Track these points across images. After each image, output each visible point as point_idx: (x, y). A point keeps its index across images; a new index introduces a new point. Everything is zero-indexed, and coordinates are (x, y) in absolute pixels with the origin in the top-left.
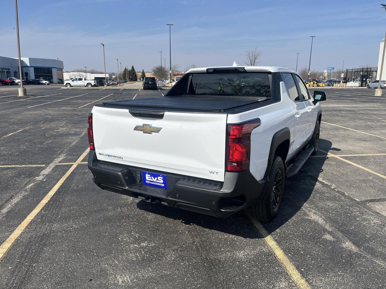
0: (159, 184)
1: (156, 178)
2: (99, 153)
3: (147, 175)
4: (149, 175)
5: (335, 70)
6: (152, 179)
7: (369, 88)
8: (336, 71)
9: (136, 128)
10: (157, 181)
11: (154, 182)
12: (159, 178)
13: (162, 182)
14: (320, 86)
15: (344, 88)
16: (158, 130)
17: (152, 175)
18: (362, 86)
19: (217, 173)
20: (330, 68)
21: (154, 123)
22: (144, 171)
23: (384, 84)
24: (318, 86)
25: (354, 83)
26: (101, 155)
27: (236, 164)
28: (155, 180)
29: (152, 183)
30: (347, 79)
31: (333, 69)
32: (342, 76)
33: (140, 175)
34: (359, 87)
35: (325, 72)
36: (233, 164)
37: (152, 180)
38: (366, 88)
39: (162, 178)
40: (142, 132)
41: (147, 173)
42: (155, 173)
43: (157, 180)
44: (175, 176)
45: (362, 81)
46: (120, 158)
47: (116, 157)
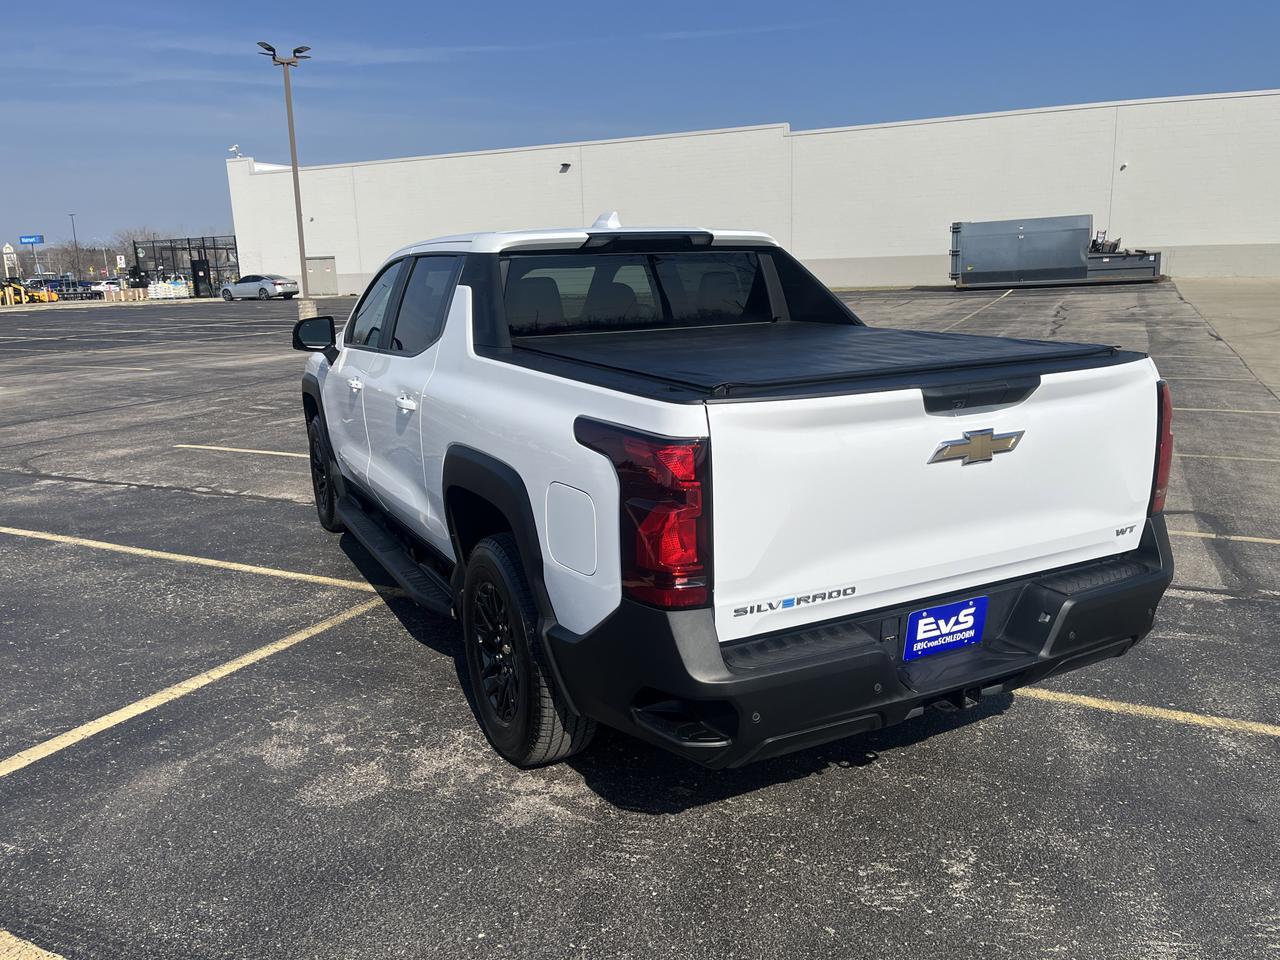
0: (961, 636)
1: (953, 620)
2: (737, 610)
3: (921, 624)
4: (932, 620)
5: (50, 243)
6: (938, 628)
7: (232, 299)
8: (60, 248)
9: (940, 455)
10: (955, 629)
11: (944, 636)
12: (961, 616)
13: (971, 622)
14: (42, 301)
15: (140, 304)
17: (938, 616)
18: (197, 294)
19: (1131, 529)
20: (31, 237)
22: (912, 613)
23: (275, 284)
24: (32, 300)
25: (172, 286)
26: (745, 613)
28: (946, 630)
29: (935, 643)
30: (143, 274)
31: (41, 239)
32: (121, 262)
33: (897, 632)
34: (191, 297)
35: (8, 251)
37: (937, 633)
38: (221, 299)
41: (925, 614)
44: (1009, 588)
45: (197, 280)
46: (845, 591)
47: (824, 598)
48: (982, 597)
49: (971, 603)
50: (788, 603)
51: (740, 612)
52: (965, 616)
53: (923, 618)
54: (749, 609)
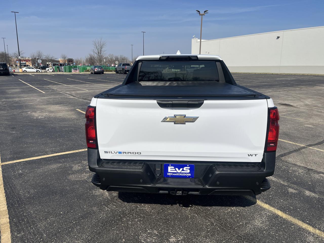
0: (185, 175)
1: (181, 169)
2: (105, 152)
3: (169, 168)
4: (173, 167)
6: (176, 170)
9: (165, 120)
10: (182, 172)
11: (178, 173)
12: (185, 168)
13: (189, 171)
16: (193, 120)
17: (175, 167)
19: (256, 155)
21: (190, 113)
22: (165, 164)
26: (107, 153)
27: (273, 145)
28: (179, 171)
29: (176, 174)
33: (160, 168)
36: (270, 145)
37: (176, 172)
39: (189, 168)
40: (173, 123)
41: (170, 165)
42: (179, 164)
43: (183, 170)
44: (204, 164)
46: (138, 153)
47: (131, 154)
48: (193, 165)
49: (188, 166)
50: (120, 153)
51: (106, 152)
52: (186, 169)
53: (170, 166)
54: (108, 152)
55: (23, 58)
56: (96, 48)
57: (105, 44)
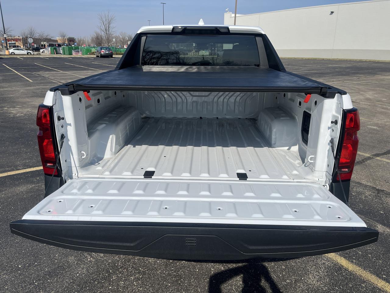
27: (347, 170)
55: (11, 36)
56: (103, 24)
57: (113, 18)
